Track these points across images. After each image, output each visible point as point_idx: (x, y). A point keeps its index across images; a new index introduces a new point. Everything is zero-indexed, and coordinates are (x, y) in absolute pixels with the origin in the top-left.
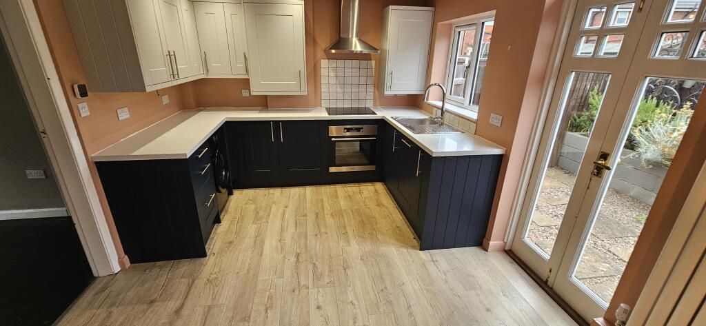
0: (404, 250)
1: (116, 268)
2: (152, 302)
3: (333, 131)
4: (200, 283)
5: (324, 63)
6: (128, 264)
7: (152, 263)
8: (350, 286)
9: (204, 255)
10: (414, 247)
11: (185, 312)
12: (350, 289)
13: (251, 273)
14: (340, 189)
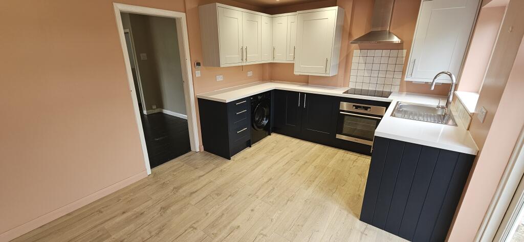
0: (346, 213)
1: (198, 150)
2: (197, 168)
3: (344, 106)
4: (218, 170)
5: (356, 53)
6: (203, 150)
7: (209, 153)
8: (280, 211)
9: (230, 159)
10: (356, 216)
11: (202, 178)
12: (279, 212)
13: (240, 176)
14: (341, 153)
